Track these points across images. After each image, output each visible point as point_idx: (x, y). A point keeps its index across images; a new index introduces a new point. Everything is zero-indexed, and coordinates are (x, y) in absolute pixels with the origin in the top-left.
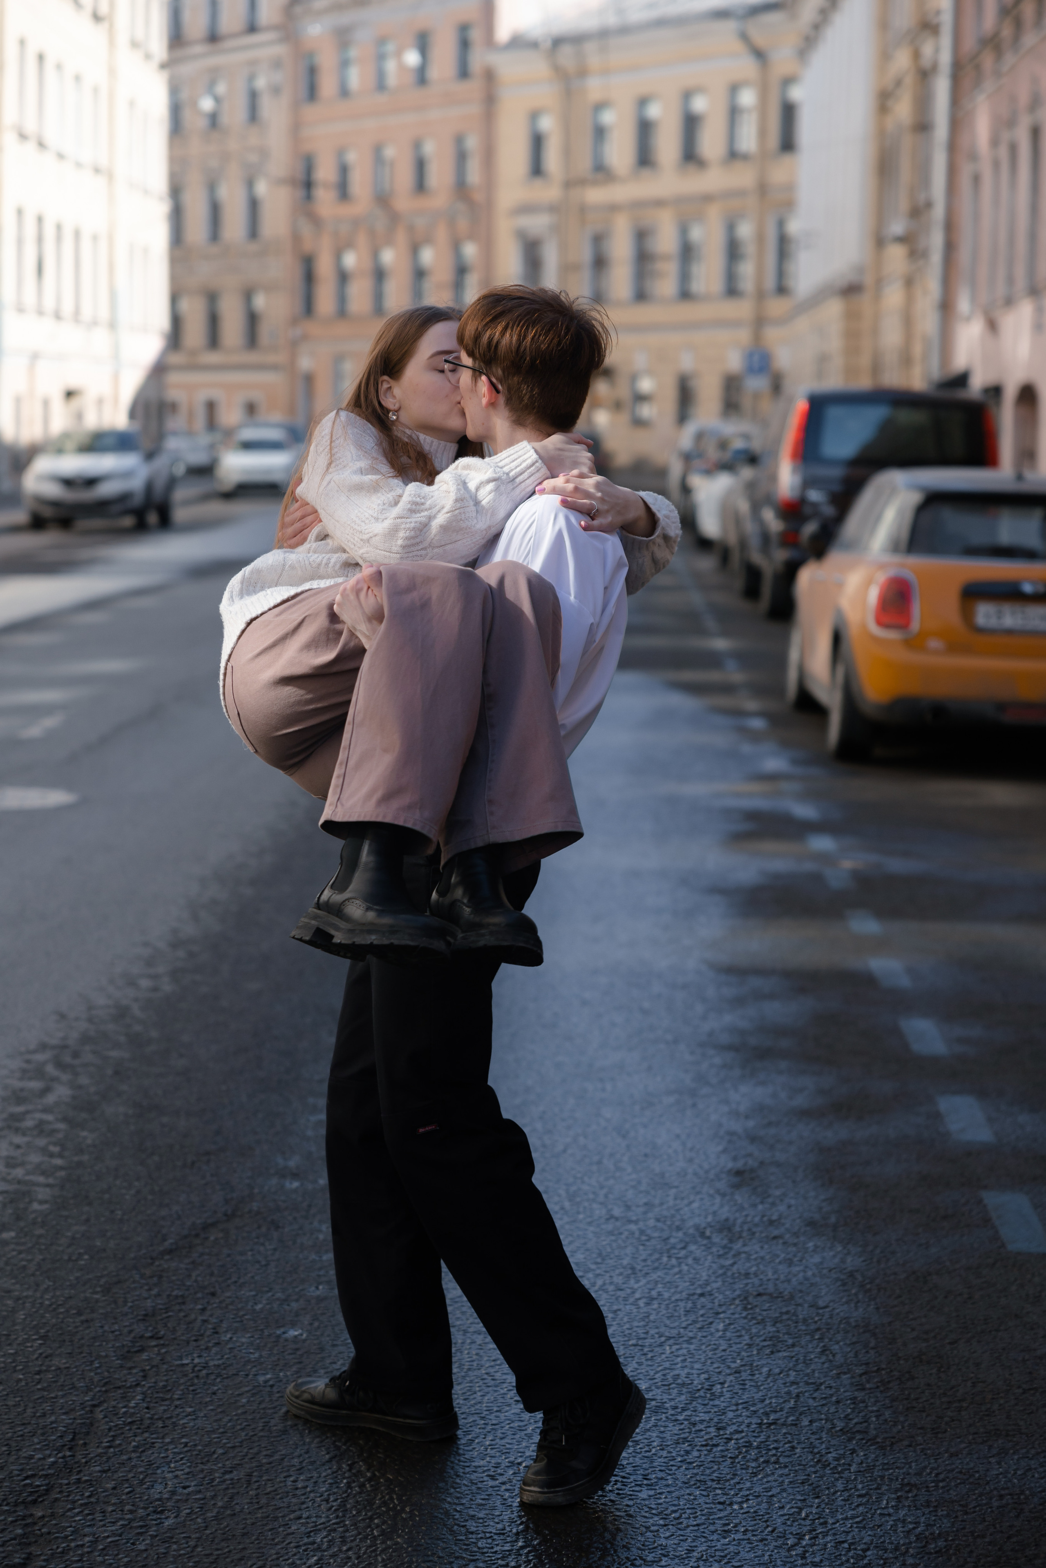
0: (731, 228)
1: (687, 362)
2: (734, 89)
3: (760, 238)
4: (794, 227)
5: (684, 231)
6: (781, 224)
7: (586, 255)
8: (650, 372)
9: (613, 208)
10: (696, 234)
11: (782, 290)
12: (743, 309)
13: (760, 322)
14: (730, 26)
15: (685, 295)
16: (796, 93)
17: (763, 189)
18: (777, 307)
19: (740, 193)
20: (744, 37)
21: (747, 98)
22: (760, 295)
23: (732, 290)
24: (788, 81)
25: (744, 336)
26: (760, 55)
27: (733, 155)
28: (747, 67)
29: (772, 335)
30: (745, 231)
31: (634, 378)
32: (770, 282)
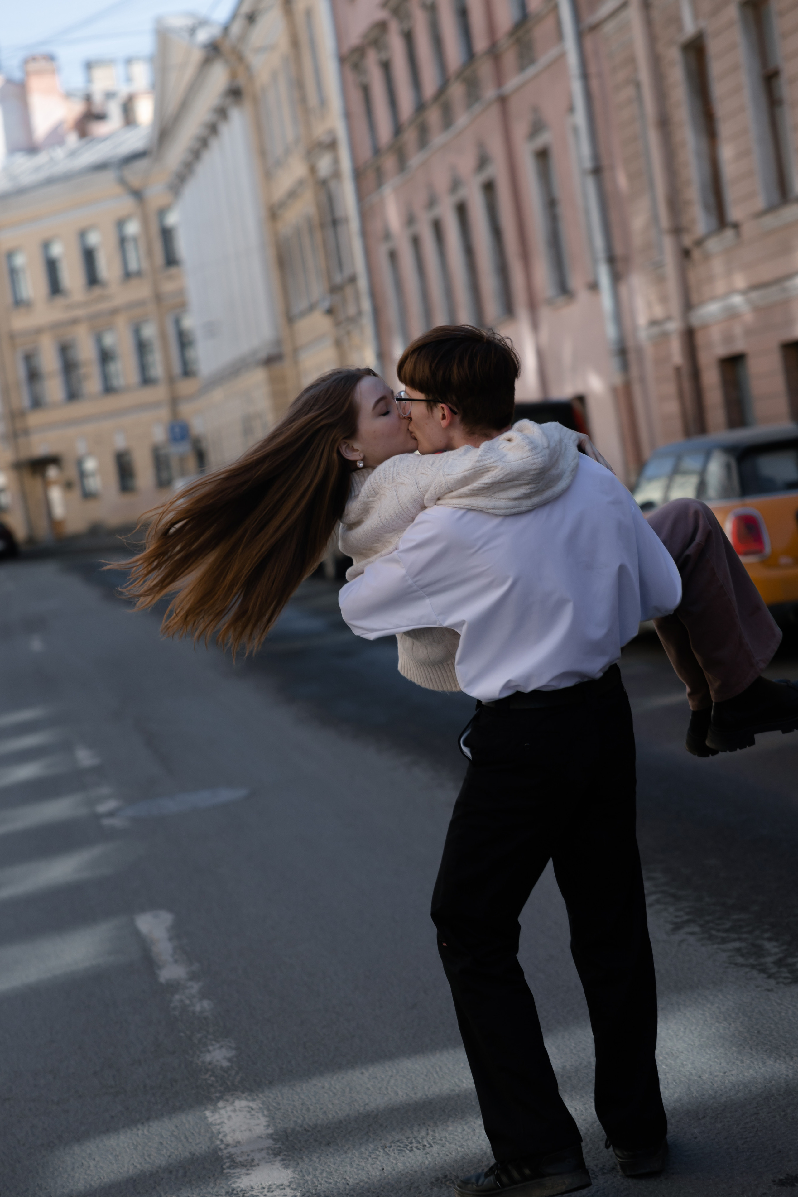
0: (137, 331)
1: (120, 442)
2: (120, 224)
3: (163, 335)
4: (189, 322)
5: (99, 340)
6: (177, 322)
7: (21, 372)
8: (90, 454)
9: (38, 331)
10: (109, 340)
11: (188, 372)
12: (160, 392)
13: (174, 401)
14: (109, 177)
15: (109, 389)
16: (172, 219)
17: (158, 297)
18: (186, 387)
19: (141, 303)
20: (122, 182)
21: (133, 228)
22: (171, 380)
23: (146, 380)
24: (162, 212)
25: (164, 413)
26: (138, 194)
27: (128, 275)
28: (127, 204)
29: (186, 409)
30: (149, 331)
31: (80, 463)
32: (177, 368)
